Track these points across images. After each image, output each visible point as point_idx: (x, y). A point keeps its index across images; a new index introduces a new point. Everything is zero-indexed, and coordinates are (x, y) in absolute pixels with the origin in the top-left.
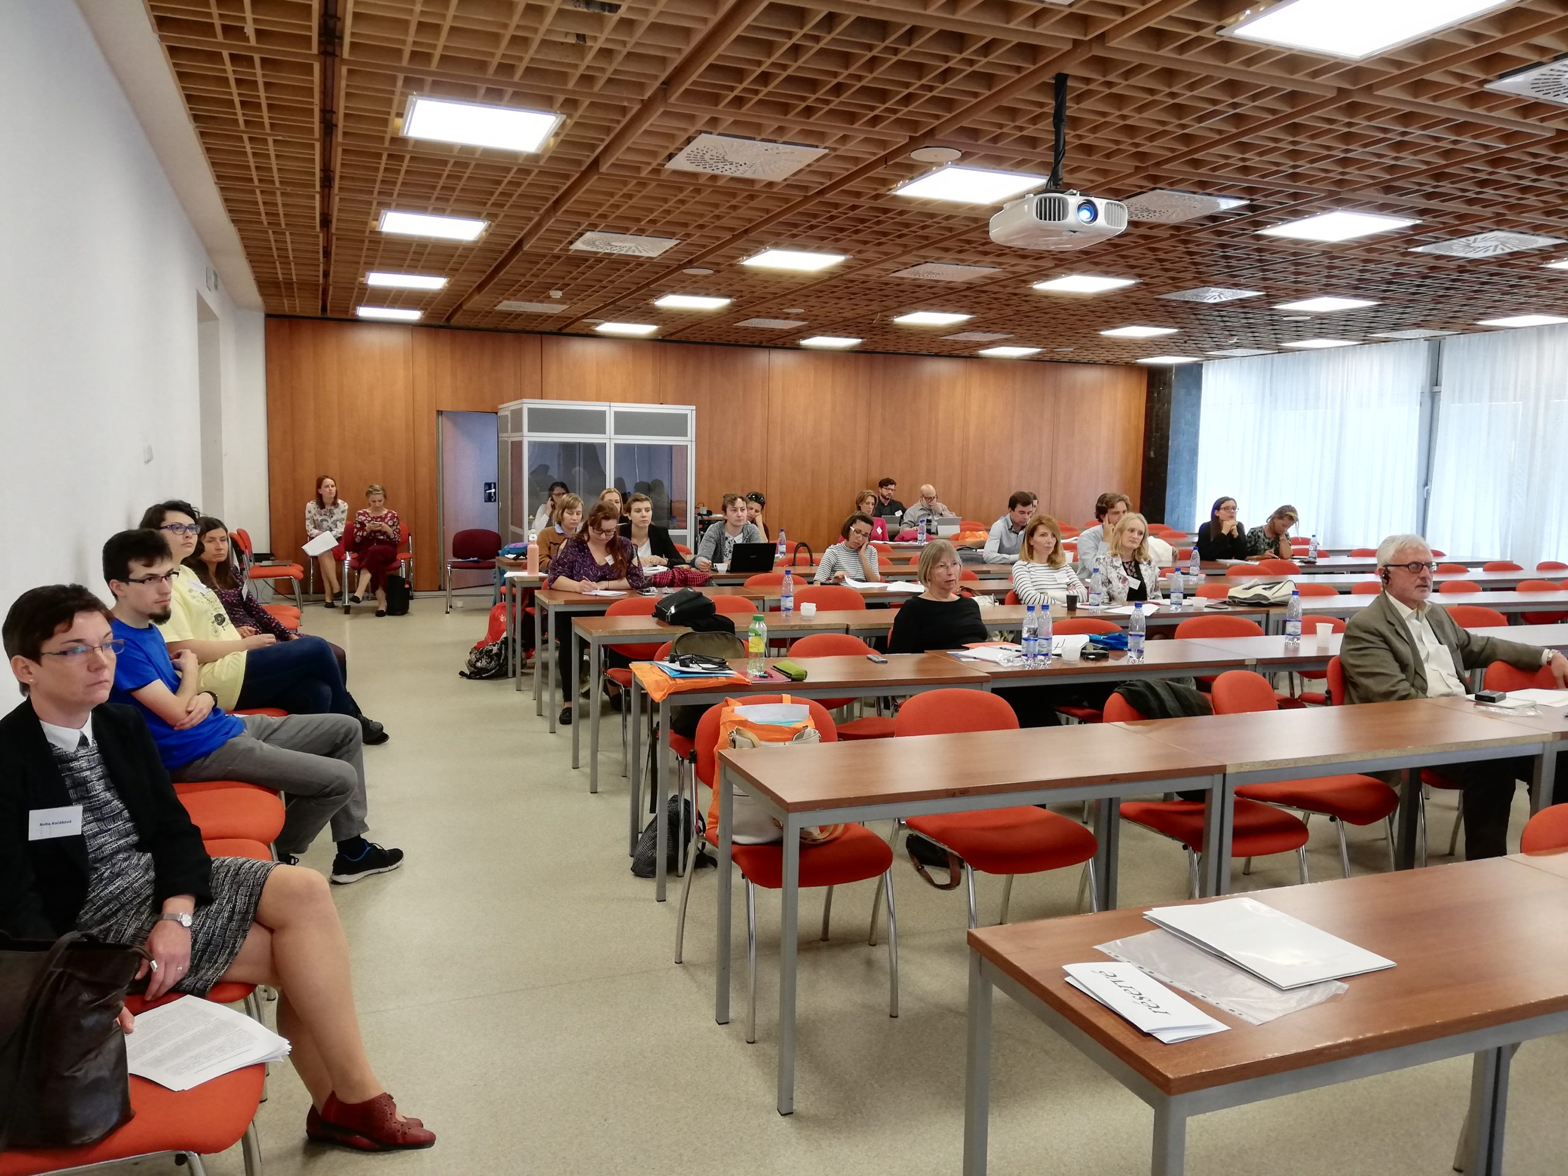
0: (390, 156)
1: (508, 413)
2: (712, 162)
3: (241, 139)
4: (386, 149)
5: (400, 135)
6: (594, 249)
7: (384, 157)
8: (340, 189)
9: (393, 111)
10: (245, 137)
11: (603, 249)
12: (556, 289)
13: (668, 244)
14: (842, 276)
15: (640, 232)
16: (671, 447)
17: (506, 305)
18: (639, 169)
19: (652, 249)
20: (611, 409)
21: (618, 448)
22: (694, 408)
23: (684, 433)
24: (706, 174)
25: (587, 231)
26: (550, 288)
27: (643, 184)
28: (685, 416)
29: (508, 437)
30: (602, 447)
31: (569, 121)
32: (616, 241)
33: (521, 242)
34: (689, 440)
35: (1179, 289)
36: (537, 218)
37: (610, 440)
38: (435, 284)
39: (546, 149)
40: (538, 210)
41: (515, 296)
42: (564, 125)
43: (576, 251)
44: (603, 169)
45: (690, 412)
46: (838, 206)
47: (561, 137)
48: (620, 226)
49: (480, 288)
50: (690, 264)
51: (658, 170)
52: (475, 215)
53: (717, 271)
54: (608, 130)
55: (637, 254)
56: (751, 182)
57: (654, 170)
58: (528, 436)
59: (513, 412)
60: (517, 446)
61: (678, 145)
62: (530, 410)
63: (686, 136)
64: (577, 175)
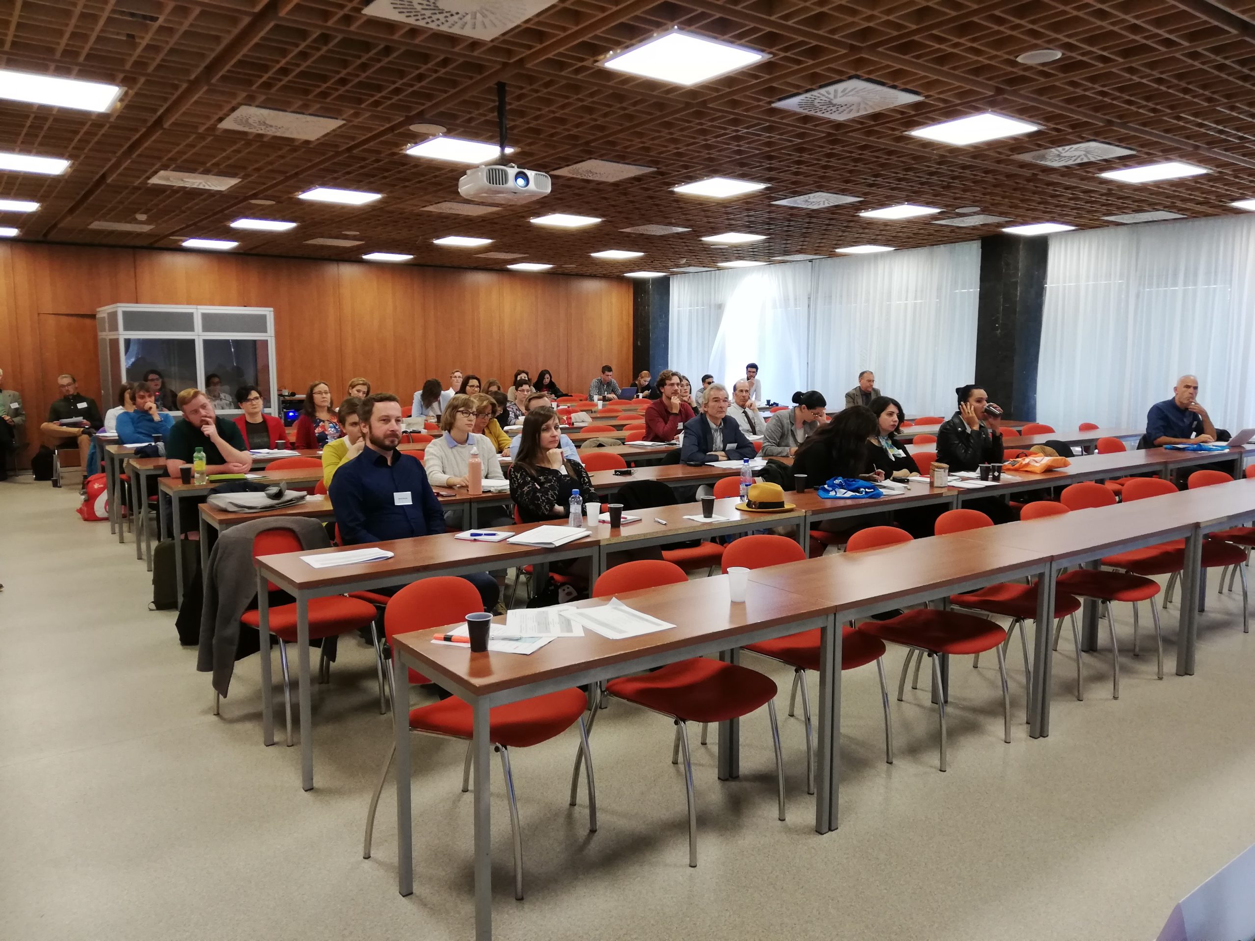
1: (105, 315)
2: (255, 125)
6: (169, 184)
11: (176, 183)
12: (141, 213)
13: (232, 182)
14: (382, 208)
15: (207, 172)
16: (255, 342)
17: (96, 225)
18: (197, 127)
19: (221, 184)
20: (198, 311)
21: (207, 343)
22: (272, 309)
23: (265, 330)
24: (251, 133)
25: (161, 169)
26: (135, 213)
27: (202, 137)
28: (264, 317)
29: (106, 335)
30: (192, 342)
31: (130, 92)
32: (187, 178)
33: (104, 177)
34: (269, 336)
35: (633, 225)
36: (114, 160)
37: (199, 336)
38: (30, 207)
39: (114, 110)
40: (115, 153)
41: (103, 218)
42: (126, 94)
43: (154, 184)
44: (167, 125)
45: (268, 313)
46: (364, 159)
47: (126, 102)
48: (190, 167)
49: (72, 210)
50: (255, 196)
51: (213, 128)
52: (60, 155)
53: (279, 202)
54: (165, 99)
55: (207, 187)
56: (291, 140)
57: (208, 129)
58: (124, 335)
59: (110, 314)
60: (114, 343)
61: (225, 112)
62: (124, 312)
63: (230, 106)
64: (144, 129)
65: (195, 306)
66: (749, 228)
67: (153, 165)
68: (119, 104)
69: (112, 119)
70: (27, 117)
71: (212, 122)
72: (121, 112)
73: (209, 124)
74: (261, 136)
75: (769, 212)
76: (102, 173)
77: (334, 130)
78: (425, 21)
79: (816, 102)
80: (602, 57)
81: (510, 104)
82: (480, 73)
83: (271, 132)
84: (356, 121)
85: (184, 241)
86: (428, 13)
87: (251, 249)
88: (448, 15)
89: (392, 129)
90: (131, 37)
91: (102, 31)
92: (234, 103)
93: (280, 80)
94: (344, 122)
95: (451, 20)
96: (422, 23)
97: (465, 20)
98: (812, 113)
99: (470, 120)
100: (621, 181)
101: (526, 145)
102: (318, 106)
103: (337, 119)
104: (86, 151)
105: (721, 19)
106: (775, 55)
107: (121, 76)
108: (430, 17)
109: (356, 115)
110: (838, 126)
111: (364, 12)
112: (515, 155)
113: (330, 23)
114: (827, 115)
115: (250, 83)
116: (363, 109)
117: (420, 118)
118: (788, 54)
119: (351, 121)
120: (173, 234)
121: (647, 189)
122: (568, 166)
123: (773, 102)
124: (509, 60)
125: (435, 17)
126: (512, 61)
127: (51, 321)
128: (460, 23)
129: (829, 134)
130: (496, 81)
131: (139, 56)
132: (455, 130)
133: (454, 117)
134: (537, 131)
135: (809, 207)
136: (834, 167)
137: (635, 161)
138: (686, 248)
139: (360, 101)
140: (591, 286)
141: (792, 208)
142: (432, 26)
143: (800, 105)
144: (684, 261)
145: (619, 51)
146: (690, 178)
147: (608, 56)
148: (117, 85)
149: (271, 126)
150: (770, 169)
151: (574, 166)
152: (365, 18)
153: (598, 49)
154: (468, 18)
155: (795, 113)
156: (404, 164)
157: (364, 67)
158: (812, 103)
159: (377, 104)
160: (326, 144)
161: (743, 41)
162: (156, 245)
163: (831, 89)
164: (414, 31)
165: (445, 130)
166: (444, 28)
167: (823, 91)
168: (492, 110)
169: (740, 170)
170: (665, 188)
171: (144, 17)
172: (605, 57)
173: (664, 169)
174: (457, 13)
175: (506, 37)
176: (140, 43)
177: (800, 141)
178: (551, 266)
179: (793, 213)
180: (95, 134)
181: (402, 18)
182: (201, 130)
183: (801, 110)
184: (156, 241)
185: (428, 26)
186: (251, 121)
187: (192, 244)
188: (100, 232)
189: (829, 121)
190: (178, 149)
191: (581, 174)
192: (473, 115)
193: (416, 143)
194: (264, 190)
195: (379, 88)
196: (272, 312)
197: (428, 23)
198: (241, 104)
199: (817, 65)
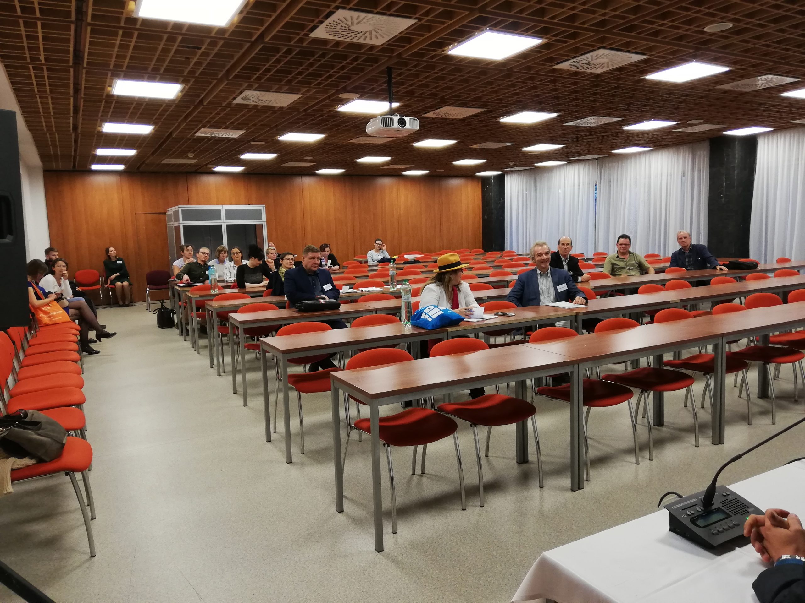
0: (106, 102)
1: (171, 213)
2: (253, 100)
3: (36, 97)
4: (104, 99)
5: (110, 93)
6: (207, 136)
7: (103, 102)
8: (82, 115)
9: (107, 85)
10: (38, 96)
11: (210, 135)
12: (191, 153)
13: (240, 133)
14: (325, 142)
15: (226, 128)
16: (255, 225)
17: (166, 161)
18: (221, 104)
19: (234, 134)
20: (223, 208)
21: (228, 226)
22: (264, 205)
23: (260, 218)
24: (251, 105)
25: (202, 128)
26: (188, 153)
27: (224, 109)
28: (260, 210)
29: (172, 224)
30: (220, 226)
31: (186, 86)
32: (217, 131)
33: (171, 134)
34: (263, 221)
35: (477, 143)
36: (177, 124)
37: (224, 222)
38: (131, 153)
39: (178, 97)
40: (177, 120)
41: (171, 157)
42: (184, 88)
43: (198, 136)
44: (205, 104)
45: (262, 207)
46: (314, 115)
47: (184, 92)
48: (217, 126)
49: (153, 154)
50: (253, 140)
51: (230, 103)
52: (148, 123)
53: (266, 143)
54: (205, 90)
55: (227, 136)
56: (272, 108)
57: (228, 104)
58: (182, 224)
59: (174, 212)
60: (177, 228)
61: (237, 94)
62: (182, 210)
63: (239, 91)
64: (194, 106)
65: (221, 206)
67: (198, 125)
68: (180, 94)
69: (176, 102)
70: (132, 103)
71: (230, 100)
72: (181, 98)
73: (228, 101)
74: (256, 106)
75: (563, 130)
76: (170, 132)
77: (296, 100)
78: (344, 37)
79: (580, 64)
80: (446, 48)
81: (395, 78)
82: (377, 63)
83: (262, 104)
84: (308, 94)
85: (214, 168)
86: (345, 33)
87: (252, 171)
88: (356, 33)
89: (329, 97)
90: (188, 58)
91: (173, 56)
92: (241, 89)
93: (266, 75)
94: (301, 96)
95: (359, 36)
96: (342, 39)
97: (366, 35)
98: (579, 70)
99: (373, 89)
100: (465, 118)
101: (406, 101)
102: (287, 87)
103: (298, 94)
104: (162, 120)
105: (513, 22)
106: (550, 39)
107: (182, 79)
108: (347, 35)
109: (308, 91)
110: (597, 76)
111: (310, 36)
112: (400, 107)
113: (292, 43)
114: (588, 71)
115: (250, 78)
116: (312, 88)
117: (345, 90)
118: (558, 38)
119: (306, 95)
120: (207, 164)
121: (482, 121)
122: (433, 111)
123: (554, 65)
124: (393, 54)
125: (349, 35)
126: (394, 55)
127: (142, 218)
128: (363, 37)
129: (593, 81)
130: (386, 66)
131: (192, 68)
132: (365, 95)
133: (364, 88)
134: (412, 93)
135: (588, 125)
136: (600, 100)
137: (473, 105)
138: (512, 155)
139: (310, 83)
140: (455, 182)
141: (577, 127)
142: (348, 40)
143: (571, 66)
144: (512, 164)
145: (456, 44)
146: (508, 114)
147: (450, 47)
148: (180, 84)
149: (262, 100)
150: (559, 104)
151: (436, 111)
152: (311, 39)
153: (444, 44)
154: (368, 34)
155: (568, 71)
156: (337, 117)
157: (311, 65)
158: (578, 64)
159: (319, 84)
160: (293, 108)
161: (529, 33)
162: (199, 171)
163: (589, 55)
164: (338, 43)
165: (359, 96)
166: (355, 40)
167: (583, 57)
168: (384, 83)
169: (540, 106)
170: (494, 120)
171: (195, 48)
172: (448, 48)
173: (491, 109)
174: (362, 32)
175: (390, 42)
176: (192, 61)
177: (575, 86)
178: (428, 171)
179: (578, 130)
180: (167, 111)
181: (331, 37)
182: (224, 105)
183: (572, 69)
184: (200, 168)
185: (346, 40)
186: (251, 98)
187: (219, 169)
188: (168, 165)
189: (592, 74)
190: (211, 116)
191: (441, 115)
192: (374, 86)
193: (343, 104)
194: (259, 136)
195: (320, 76)
196: (265, 208)
197: (345, 38)
198: (245, 89)
199: (576, 43)
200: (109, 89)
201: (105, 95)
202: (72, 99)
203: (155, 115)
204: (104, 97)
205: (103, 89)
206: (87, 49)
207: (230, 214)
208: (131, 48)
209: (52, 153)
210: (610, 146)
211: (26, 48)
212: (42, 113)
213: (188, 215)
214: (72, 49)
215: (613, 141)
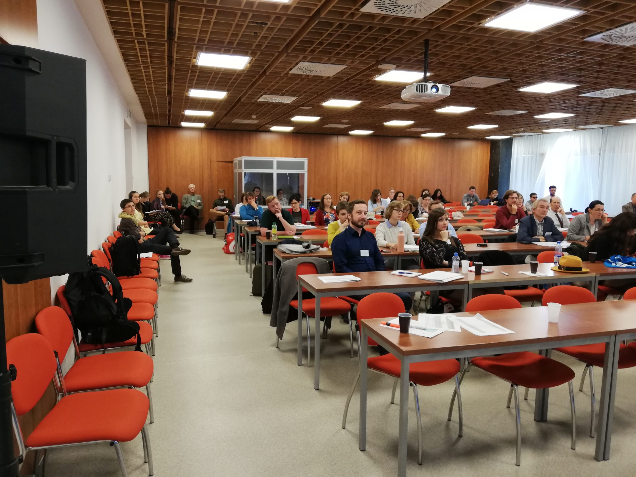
0: (192, 71)
1: (237, 162)
2: (306, 71)
3: (140, 67)
4: (190, 69)
5: (195, 64)
6: (267, 101)
7: (190, 72)
8: (175, 82)
9: (193, 57)
10: (142, 66)
11: (270, 100)
12: (254, 115)
13: (294, 98)
14: (361, 108)
15: (283, 94)
16: (298, 174)
17: (236, 121)
18: (280, 74)
19: (288, 100)
20: (275, 160)
21: (278, 175)
22: (307, 159)
23: (303, 169)
24: (304, 75)
25: (264, 94)
26: (252, 115)
27: (282, 78)
28: (303, 163)
29: (237, 171)
30: (271, 174)
31: (254, 59)
32: (274, 98)
33: (240, 99)
34: (305, 172)
35: (493, 111)
36: (245, 91)
37: (275, 171)
38: (209, 114)
39: (246, 68)
40: (245, 88)
41: (238, 117)
42: (252, 60)
43: (260, 101)
44: (267, 74)
45: (305, 160)
46: (354, 84)
47: (251, 64)
48: (276, 93)
49: (226, 115)
50: (303, 105)
51: (287, 74)
52: (223, 90)
53: (313, 107)
54: (268, 61)
55: (283, 102)
56: (321, 77)
57: (285, 74)
58: (244, 170)
59: (239, 161)
60: (240, 174)
61: (293, 65)
62: (245, 160)
63: (296, 63)
64: (258, 76)
65: (274, 158)
66: (564, 110)
67: (261, 92)
68: (248, 65)
69: (245, 72)
70: (211, 73)
71: (287, 70)
72: (249, 69)
73: (285, 72)
74: (308, 76)
75: (577, 101)
76: (239, 97)
77: (341, 71)
78: (390, 12)
79: (612, 37)
80: (484, 21)
81: (431, 50)
82: (416, 36)
83: (313, 74)
84: (352, 66)
85: (270, 127)
86: (392, 8)
87: (299, 130)
88: (402, 7)
89: (369, 68)
90: (256, 33)
91: (244, 31)
92: (297, 61)
93: (319, 48)
94: (347, 66)
95: (404, 10)
96: (389, 13)
97: (411, 9)
98: (610, 43)
99: (409, 60)
100: (488, 87)
101: (437, 71)
102: (335, 59)
103: (343, 65)
104: (233, 87)
106: (588, 11)
107: (250, 52)
108: (393, 10)
109: (353, 62)
110: (626, 49)
111: (360, 10)
112: (431, 76)
113: (344, 18)
114: (619, 43)
115: (305, 50)
116: (356, 59)
117: (384, 61)
118: (597, 10)
119: (350, 66)
120: (266, 124)
121: (503, 91)
122: (459, 80)
123: (586, 38)
125: (395, 9)
126: (433, 28)
127: (216, 164)
128: (408, 11)
129: (620, 54)
130: (423, 40)
131: (259, 42)
132: (401, 66)
133: (401, 59)
134: (443, 63)
135: (603, 97)
136: (621, 73)
137: (498, 76)
138: (524, 122)
139: (355, 55)
140: (466, 144)
141: (592, 98)
142: (394, 14)
143: (602, 38)
144: (522, 130)
145: (493, 17)
146: (530, 84)
147: (487, 20)
148: (249, 56)
149: (313, 71)
150: (580, 76)
151: (462, 81)
152: (361, 14)
153: (481, 17)
154: (413, 8)
155: (599, 43)
156: (373, 85)
157: (358, 38)
158: (610, 37)
159: (363, 56)
160: (338, 78)
162: (259, 130)
163: (623, 28)
164: (384, 17)
165: (395, 66)
166: (400, 14)
167: (618, 29)
168: (421, 54)
169: (561, 78)
170: (514, 90)
171: (262, 24)
173: (514, 79)
174: (407, 6)
175: (431, 16)
176: (259, 36)
177: (601, 59)
178: (445, 134)
179: (593, 101)
180: (238, 79)
181: (379, 12)
182: (282, 75)
183: (603, 41)
184: (259, 128)
185: (392, 14)
186: (304, 69)
187: (274, 128)
188: (237, 124)
189: (621, 47)
190: (272, 84)
191: (466, 85)
192: (410, 58)
193: (380, 74)
194: (307, 102)
195: (365, 48)
196: (307, 161)
197: (392, 13)
198: (301, 61)
199: (615, 15)
200: (194, 60)
201: (191, 65)
202: (167, 68)
203: (228, 83)
204: (191, 67)
205: (190, 61)
206: (177, 26)
207: (281, 165)
208: (212, 24)
209: (153, 112)
210: (619, 117)
211: (132, 25)
212: (145, 81)
213: (249, 164)
214: (166, 26)
215: (623, 112)
